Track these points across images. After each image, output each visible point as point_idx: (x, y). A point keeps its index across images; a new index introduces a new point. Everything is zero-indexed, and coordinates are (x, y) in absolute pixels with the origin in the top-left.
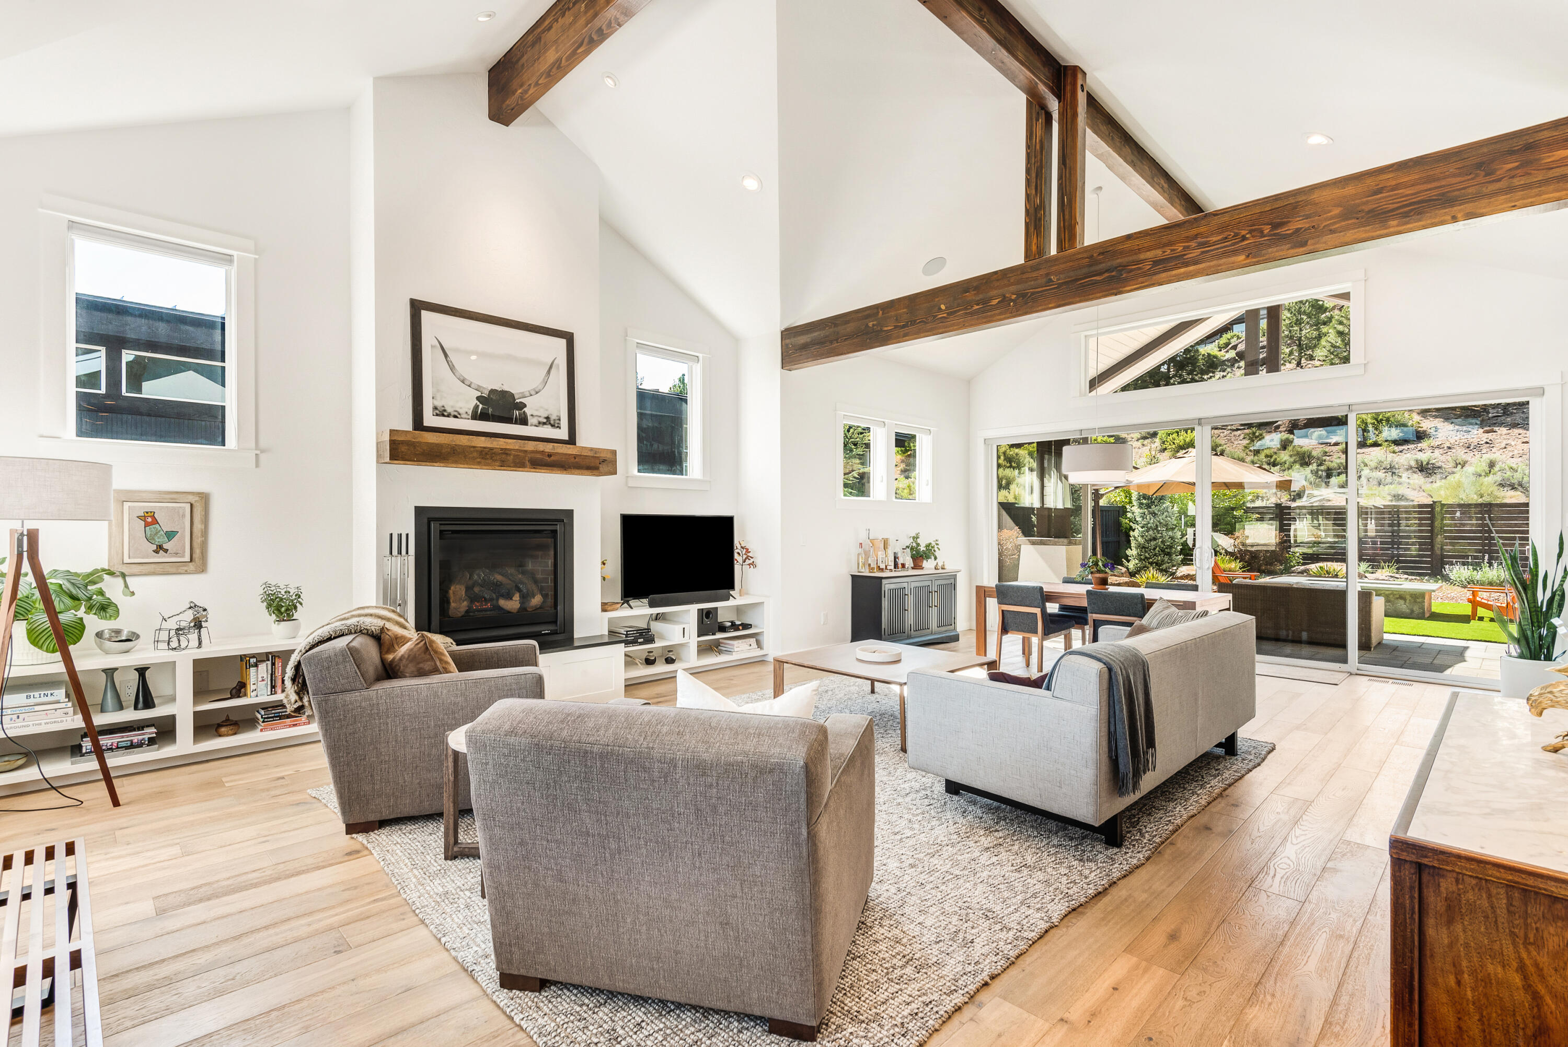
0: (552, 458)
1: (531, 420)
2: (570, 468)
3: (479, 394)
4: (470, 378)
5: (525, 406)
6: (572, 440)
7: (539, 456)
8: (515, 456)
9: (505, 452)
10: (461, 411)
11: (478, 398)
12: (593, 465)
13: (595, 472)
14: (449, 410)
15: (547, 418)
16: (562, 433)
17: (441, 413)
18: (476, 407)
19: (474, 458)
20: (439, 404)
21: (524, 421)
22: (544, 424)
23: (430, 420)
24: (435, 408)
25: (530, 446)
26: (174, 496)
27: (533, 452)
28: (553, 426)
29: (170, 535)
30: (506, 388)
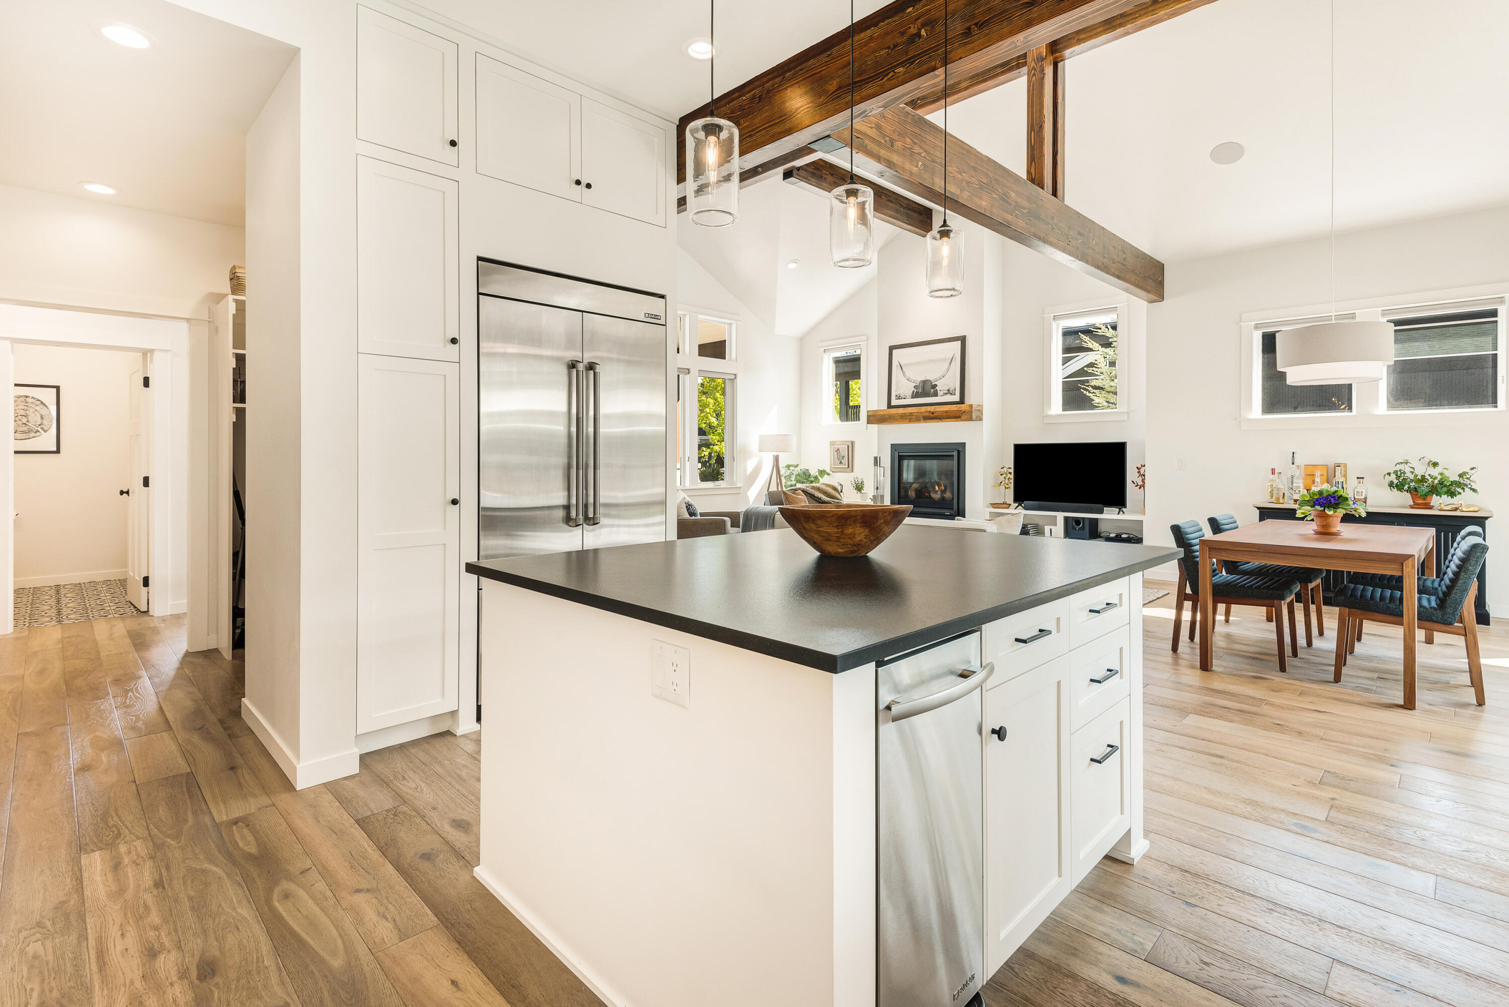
0: (934, 414)
1: (940, 393)
2: (944, 419)
3: (915, 384)
4: (911, 378)
5: (937, 385)
6: (962, 401)
7: (927, 414)
8: (916, 416)
9: (911, 414)
10: (907, 395)
11: (914, 387)
12: (957, 415)
13: (958, 419)
14: (902, 395)
15: (948, 390)
16: (956, 398)
17: (899, 397)
18: (914, 391)
19: (897, 419)
20: (898, 394)
21: (936, 394)
22: (947, 394)
23: (894, 402)
24: (896, 396)
25: (923, 409)
26: (843, 443)
27: (924, 412)
28: (951, 394)
29: (843, 457)
30: (928, 378)
